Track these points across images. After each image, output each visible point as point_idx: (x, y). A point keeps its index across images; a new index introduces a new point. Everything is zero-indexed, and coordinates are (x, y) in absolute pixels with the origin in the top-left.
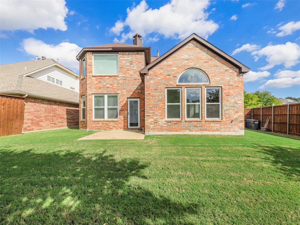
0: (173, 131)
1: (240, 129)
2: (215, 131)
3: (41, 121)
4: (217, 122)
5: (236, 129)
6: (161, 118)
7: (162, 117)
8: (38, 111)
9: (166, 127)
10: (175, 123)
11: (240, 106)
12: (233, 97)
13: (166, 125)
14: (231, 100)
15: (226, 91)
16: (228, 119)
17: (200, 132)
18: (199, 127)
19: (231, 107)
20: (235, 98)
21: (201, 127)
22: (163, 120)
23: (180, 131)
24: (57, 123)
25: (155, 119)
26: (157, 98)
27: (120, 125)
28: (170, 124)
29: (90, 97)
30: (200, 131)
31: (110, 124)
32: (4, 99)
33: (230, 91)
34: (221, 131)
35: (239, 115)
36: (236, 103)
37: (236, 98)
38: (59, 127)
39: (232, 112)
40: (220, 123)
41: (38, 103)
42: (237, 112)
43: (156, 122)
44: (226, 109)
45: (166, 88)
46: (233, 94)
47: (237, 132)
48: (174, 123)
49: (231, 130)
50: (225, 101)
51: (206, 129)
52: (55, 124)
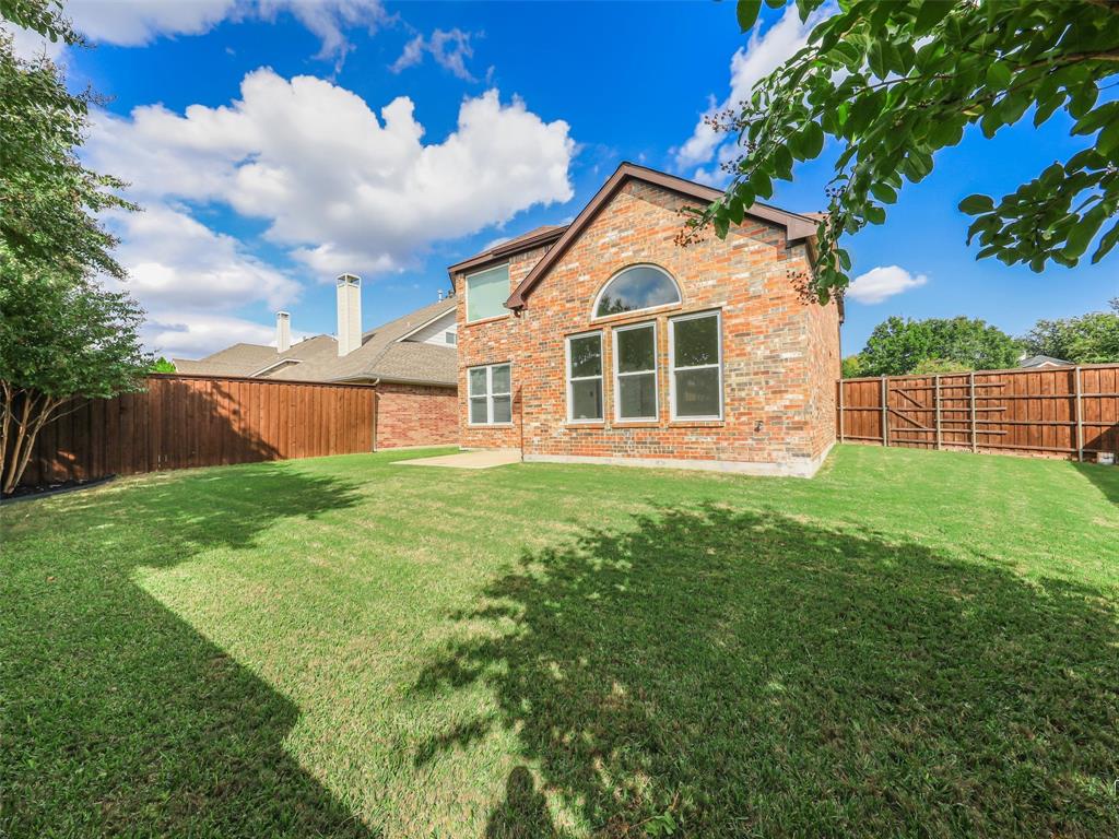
0: (583, 455)
1: (794, 455)
2: (702, 458)
3: (411, 429)
4: (707, 430)
5: (774, 454)
6: (556, 420)
7: (557, 417)
8: (405, 410)
9: (567, 442)
10: (588, 431)
11: (791, 370)
12: (762, 337)
13: (567, 438)
14: (755, 351)
15: (734, 321)
16: (744, 419)
17: (654, 460)
18: (651, 443)
19: (756, 374)
20: (772, 342)
21: (656, 443)
22: (561, 424)
23: (599, 455)
24: (447, 433)
25: (543, 422)
26: (546, 365)
27: (515, 439)
28: (574, 435)
29: (462, 373)
30: (654, 457)
31: (495, 436)
32: (341, 389)
33: (751, 319)
34: (719, 459)
35: (788, 403)
36: (774, 358)
37: (777, 340)
38: (452, 442)
39: (761, 393)
40: (718, 434)
41: (404, 393)
42: (780, 392)
43: (544, 430)
44: (738, 385)
45: (565, 336)
46: (760, 327)
47: (779, 464)
48: (584, 431)
49: (756, 458)
50: (733, 354)
51: (672, 452)
52: (442, 436)
